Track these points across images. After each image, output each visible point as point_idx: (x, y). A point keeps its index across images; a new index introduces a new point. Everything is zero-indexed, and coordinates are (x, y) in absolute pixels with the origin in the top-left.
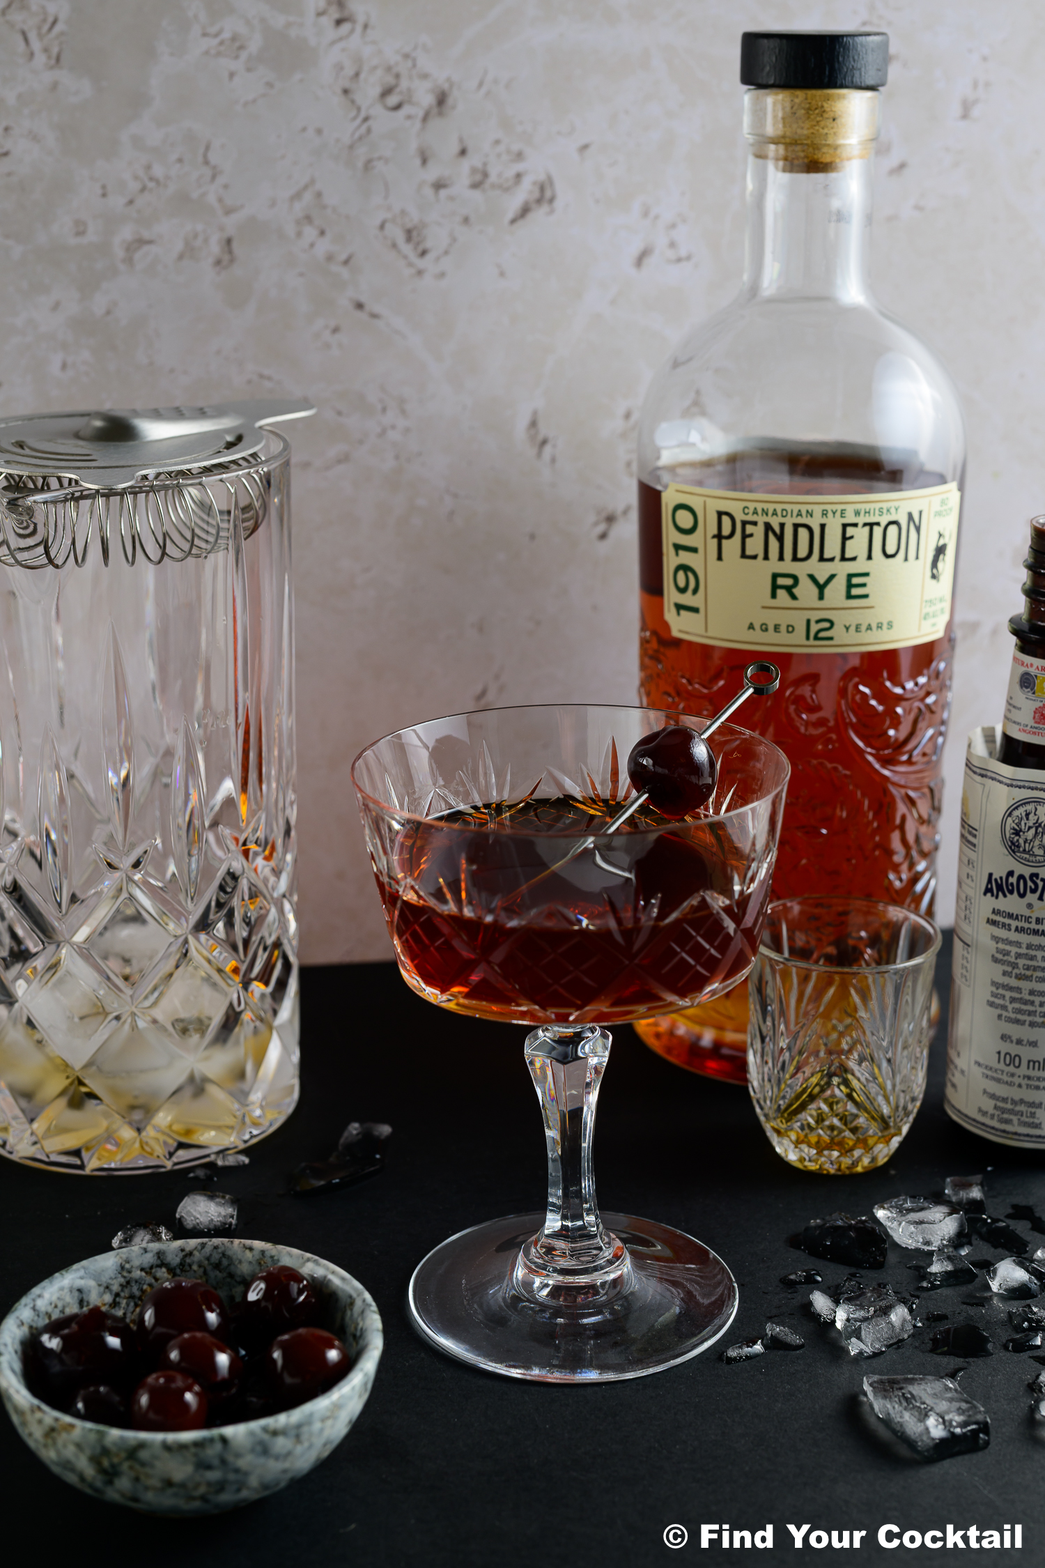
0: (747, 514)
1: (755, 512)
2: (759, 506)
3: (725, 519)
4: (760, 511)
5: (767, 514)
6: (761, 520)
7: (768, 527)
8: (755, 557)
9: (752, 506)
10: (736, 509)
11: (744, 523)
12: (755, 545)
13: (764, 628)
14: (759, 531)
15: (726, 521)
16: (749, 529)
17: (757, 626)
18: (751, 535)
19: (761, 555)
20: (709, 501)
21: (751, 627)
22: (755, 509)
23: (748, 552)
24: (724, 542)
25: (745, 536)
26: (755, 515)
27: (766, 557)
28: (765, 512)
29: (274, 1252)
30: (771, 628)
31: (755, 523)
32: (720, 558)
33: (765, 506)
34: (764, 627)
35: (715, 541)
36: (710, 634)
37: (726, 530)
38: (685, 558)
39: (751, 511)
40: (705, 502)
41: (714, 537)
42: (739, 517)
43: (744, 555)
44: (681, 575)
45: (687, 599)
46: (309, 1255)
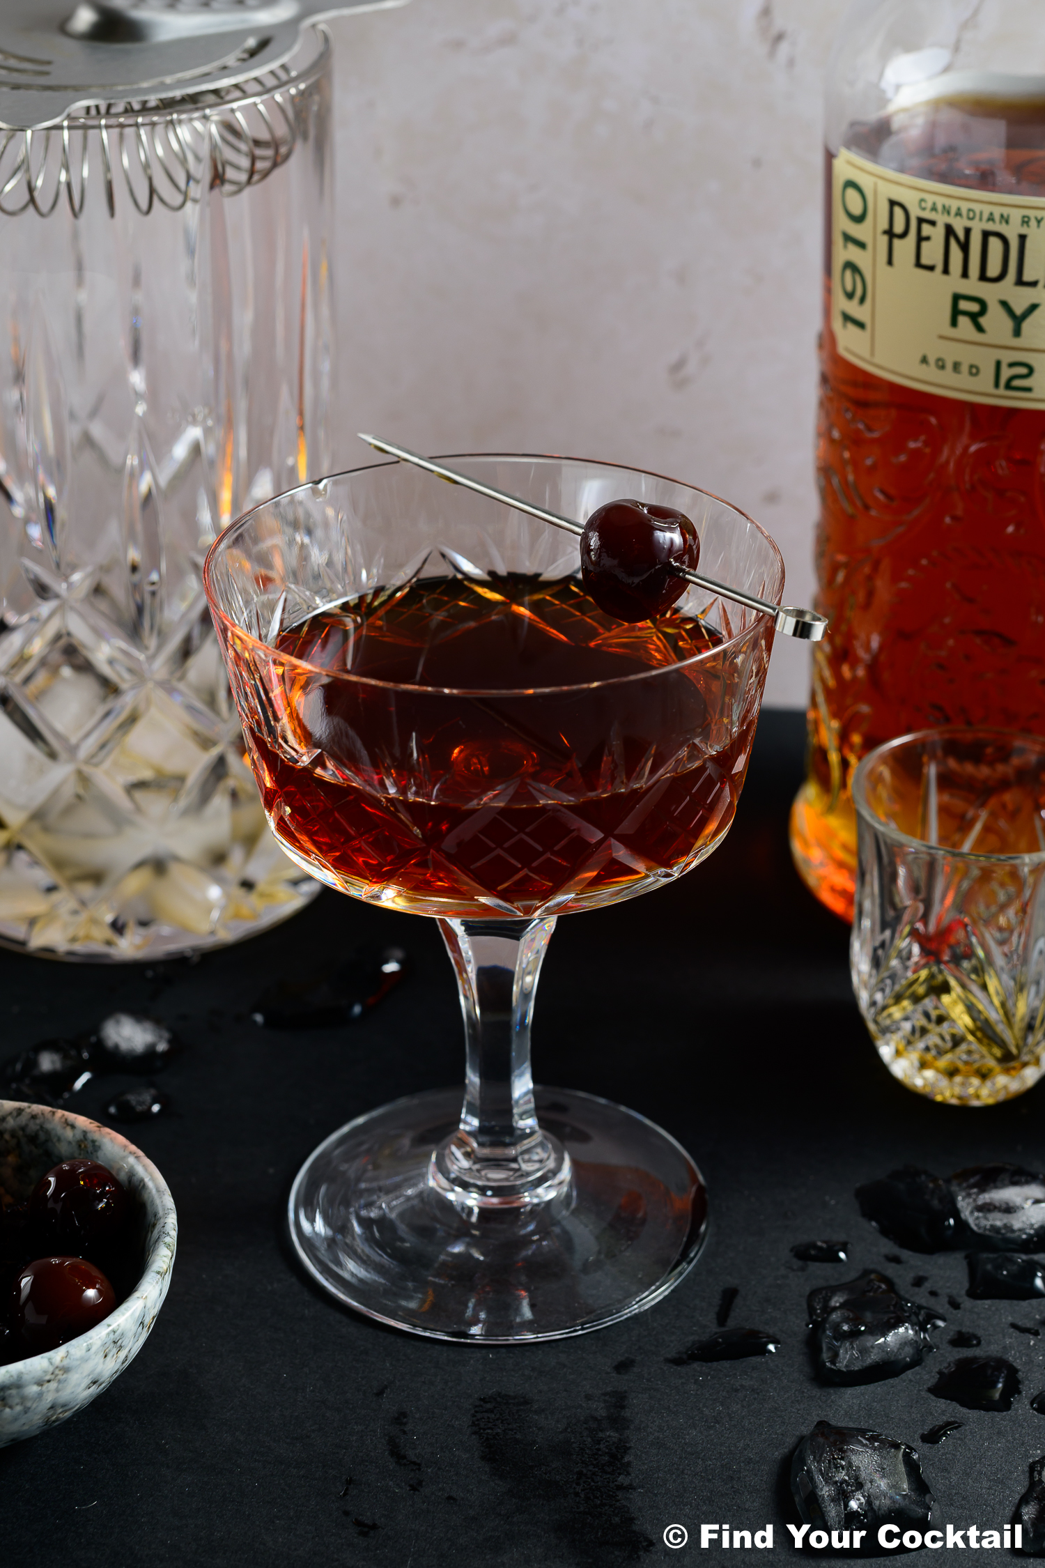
0: (924, 209)
1: (934, 209)
2: (940, 202)
3: (898, 211)
4: (940, 207)
5: (949, 213)
6: (942, 220)
7: (949, 230)
8: (931, 268)
9: (930, 199)
10: (909, 198)
11: (921, 221)
12: (933, 252)
13: (941, 365)
14: (937, 234)
15: (899, 213)
16: (926, 230)
17: (932, 360)
18: (928, 238)
19: (940, 267)
20: (880, 183)
21: (924, 360)
22: (934, 204)
23: (924, 261)
24: (896, 242)
25: (921, 239)
26: (934, 213)
27: (946, 271)
28: (947, 210)
29: (96, 1136)
30: (949, 366)
31: (933, 223)
32: (890, 262)
33: (947, 202)
34: (940, 363)
35: (885, 238)
36: (877, 360)
37: (899, 227)
38: (853, 253)
39: (929, 205)
40: (876, 185)
41: (885, 232)
42: (915, 212)
43: (919, 264)
44: (848, 274)
45: (853, 308)
46: (133, 1148)
